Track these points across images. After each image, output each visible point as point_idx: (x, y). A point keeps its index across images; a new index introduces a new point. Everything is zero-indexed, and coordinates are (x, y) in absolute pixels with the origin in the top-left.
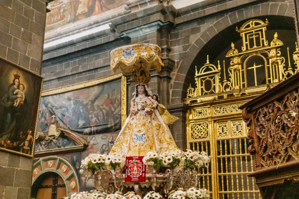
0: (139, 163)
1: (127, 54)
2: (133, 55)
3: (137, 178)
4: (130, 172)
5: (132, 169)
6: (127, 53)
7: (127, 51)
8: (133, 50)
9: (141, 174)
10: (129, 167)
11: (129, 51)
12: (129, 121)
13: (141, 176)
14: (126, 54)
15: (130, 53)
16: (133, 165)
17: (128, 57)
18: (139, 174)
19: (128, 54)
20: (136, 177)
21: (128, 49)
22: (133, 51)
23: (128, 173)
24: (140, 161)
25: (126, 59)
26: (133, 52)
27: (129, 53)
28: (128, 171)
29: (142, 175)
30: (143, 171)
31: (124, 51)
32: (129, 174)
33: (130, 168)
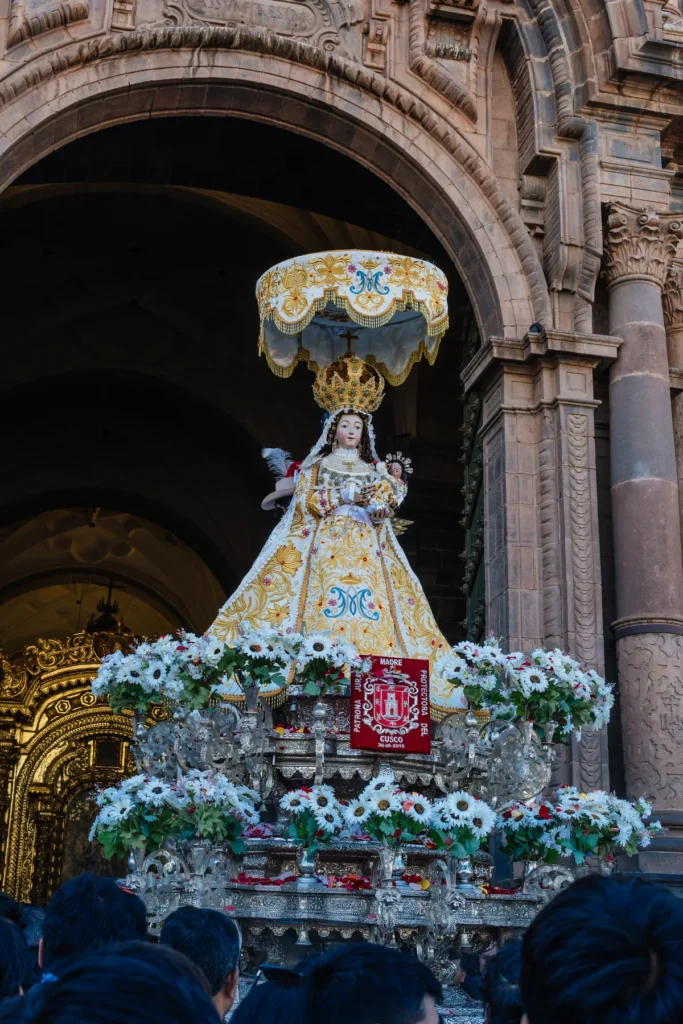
0: (404, 684)
1: (363, 282)
2: (386, 288)
3: (401, 740)
4: (371, 713)
5: (376, 701)
6: (362, 278)
7: (365, 271)
8: (387, 270)
9: (414, 726)
10: (366, 694)
11: (374, 271)
12: (289, 541)
13: (412, 731)
14: (360, 282)
15: (376, 282)
16: (381, 687)
17: (363, 293)
18: (408, 726)
19: (367, 282)
20: (394, 735)
21: (369, 265)
22: (389, 276)
23: (363, 716)
24: (407, 676)
25: (357, 299)
26: (386, 280)
27: (370, 280)
28: (362, 710)
29: (420, 727)
30: (421, 713)
31: (352, 268)
32: (368, 722)
33: (371, 697)
